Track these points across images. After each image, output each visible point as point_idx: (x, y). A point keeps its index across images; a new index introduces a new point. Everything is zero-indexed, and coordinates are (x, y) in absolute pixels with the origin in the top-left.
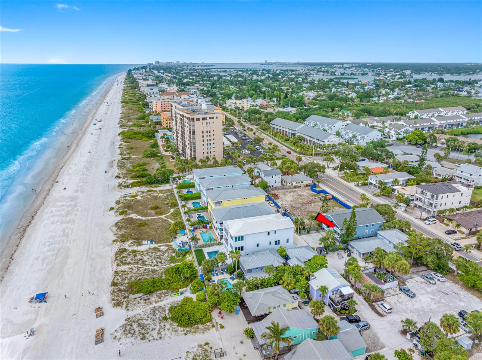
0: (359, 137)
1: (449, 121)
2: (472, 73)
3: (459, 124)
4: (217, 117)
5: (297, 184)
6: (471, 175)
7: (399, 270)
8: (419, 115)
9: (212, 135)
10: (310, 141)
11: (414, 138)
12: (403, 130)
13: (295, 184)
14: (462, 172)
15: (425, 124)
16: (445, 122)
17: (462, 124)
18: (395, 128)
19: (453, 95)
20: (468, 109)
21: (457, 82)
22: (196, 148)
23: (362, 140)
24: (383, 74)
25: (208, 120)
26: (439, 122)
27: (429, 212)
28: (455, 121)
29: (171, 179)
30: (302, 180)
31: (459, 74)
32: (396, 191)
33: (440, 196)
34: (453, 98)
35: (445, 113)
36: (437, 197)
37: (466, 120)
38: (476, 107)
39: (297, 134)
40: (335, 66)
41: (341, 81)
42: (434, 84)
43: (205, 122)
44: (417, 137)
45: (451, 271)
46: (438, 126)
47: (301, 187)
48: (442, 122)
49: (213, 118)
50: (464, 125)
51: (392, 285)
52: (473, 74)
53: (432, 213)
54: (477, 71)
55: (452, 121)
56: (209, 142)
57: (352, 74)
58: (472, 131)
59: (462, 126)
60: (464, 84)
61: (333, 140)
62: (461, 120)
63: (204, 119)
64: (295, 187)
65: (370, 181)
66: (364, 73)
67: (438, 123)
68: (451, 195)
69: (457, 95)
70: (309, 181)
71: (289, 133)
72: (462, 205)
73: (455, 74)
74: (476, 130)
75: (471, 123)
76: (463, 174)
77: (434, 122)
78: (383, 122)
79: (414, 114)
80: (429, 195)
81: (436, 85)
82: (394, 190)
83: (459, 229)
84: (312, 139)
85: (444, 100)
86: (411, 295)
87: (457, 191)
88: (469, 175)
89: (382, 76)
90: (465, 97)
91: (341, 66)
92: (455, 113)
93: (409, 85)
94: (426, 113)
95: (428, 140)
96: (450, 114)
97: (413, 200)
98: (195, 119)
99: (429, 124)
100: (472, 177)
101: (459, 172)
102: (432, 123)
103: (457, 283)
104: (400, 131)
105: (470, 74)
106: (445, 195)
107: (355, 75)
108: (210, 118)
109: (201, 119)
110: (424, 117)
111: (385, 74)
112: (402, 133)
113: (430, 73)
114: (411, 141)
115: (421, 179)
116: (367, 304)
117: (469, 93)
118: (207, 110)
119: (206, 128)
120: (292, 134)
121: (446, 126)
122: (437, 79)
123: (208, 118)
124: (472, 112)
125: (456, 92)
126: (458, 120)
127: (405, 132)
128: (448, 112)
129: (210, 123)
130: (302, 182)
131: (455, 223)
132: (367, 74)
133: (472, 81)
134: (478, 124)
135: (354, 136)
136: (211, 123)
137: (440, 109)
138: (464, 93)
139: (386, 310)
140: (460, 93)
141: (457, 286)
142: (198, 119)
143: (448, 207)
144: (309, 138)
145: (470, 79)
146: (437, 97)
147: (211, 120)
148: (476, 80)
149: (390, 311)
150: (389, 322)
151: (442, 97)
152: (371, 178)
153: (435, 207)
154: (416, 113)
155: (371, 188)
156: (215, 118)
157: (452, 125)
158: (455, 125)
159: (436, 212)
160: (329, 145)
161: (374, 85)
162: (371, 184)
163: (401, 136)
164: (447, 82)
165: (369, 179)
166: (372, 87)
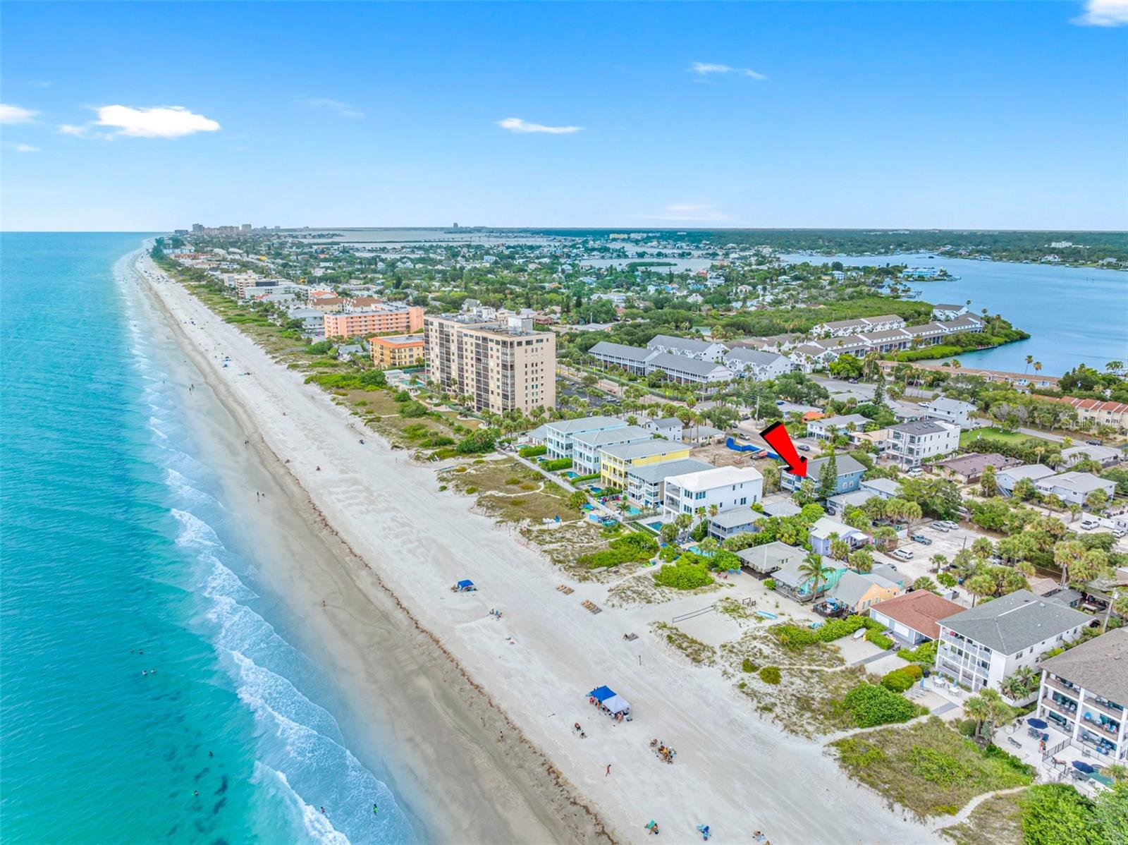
0: (757, 370)
1: (884, 340)
2: (883, 251)
3: (900, 344)
4: (548, 340)
5: (704, 441)
6: (949, 413)
7: (910, 513)
8: (832, 331)
9: (539, 371)
10: (679, 379)
11: (844, 368)
12: (822, 355)
13: (701, 441)
14: (935, 410)
15: (850, 346)
16: (880, 341)
17: (905, 343)
18: (807, 353)
19: (868, 295)
20: (906, 320)
21: (867, 270)
22: (516, 393)
23: (763, 374)
24: (720, 253)
25: (535, 345)
26: (870, 342)
27: (909, 462)
28: (894, 339)
29: (497, 445)
30: (711, 434)
31: (861, 253)
32: (856, 440)
33: (923, 437)
34: (871, 300)
35: (871, 326)
36: (919, 439)
37: (910, 337)
38: (916, 315)
39: (648, 369)
40: (612, 236)
41: (653, 269)
42: (827, 275)
43: (529, 347)
44: (848, 366)
45: (963, 519)
46: (868, 349)
47: (710, 444)
48: (875, 341)
49: (542, 341)
50: (909, 345)
51: (902, 534)
52: (886, 253)
53: (914, 462)
54: (891, 247)
55: (889, 339)
56: (535, 383)
57: (659, 254)
58: (922, 355)
59: (904, 347)
60: (880, 274)
61: (721, 374)
62: (902, 337)
63: (529, 343)
64: (703, 445)
65: (809, 429)
66: (684, 253)
67: (868, 343)
68: (935, 435)
69: (875, 295)
70: (720, 435)
71: (632, 367)
72: (950, 450)
73: (854, 254)
74: (927, 353)
75: (917, 342)
76: (937, 412)
77: (863, 341)
78: (780, 345)
79: (824, 329)
80: (906, 436)
81: (832, 275)
82: (851, 438)
83: (955, 478)
84: (682, 376)
85: (859, 304)
86: (927, 541)
87: (942, 430)
88: (946, 414)
89: (719, 258)
90: (888, 297)
91: (626, 236)
92: (887, 327)
93: (784, 277)
94: (842, 327)
95: (866, 371)
96: (879, 328)
97: (883, 449)
98: (515, 344)
99: (855, 345)
100: (951, 415)
101: (932, 411)
102: (860, 344)
103: (971, 528)
104: (816, 358)
105: (880, 253)
106: (928, 436)
107: (666, 256)
108: (537, 341)
109: (524, 343)
110: (840, 333)
111: (727, 255)
112: (821, 361)
113: (809, 252)
114: (839, 374)
115: (886, 421)
116: (882, 554)
117: (894, 290)
118: (522, 327)
119: (531, 358)
120: (638, 369)
121: (882, 347)
122: (830, 265)
123: (534, 342)
124: (914, 324)
125: (873, 289)
126: (898, 338)
127: (827, 359)
128: (876, 325)
129: (537, 349)
130: (710, 438)
131: (948, 471)
132: (689, 254)
133: (893, 267)
134: (930, 343)
135: (748, 368)
136: (539, 349)
137: (862, 319)
138: (886, 291)
139: (907, 555)
140: (880, 291)
141: (972, 531)
142: (520, 344)
143: (934, 453)
144: (675, 374)
145: (888, 265)
146: (844, 299)
147: (540, 345)
148: (897, 266)
149: (911, 556)
150: (914, 565)
151: (851, 298)
152: (812, 425)
153: (918, 453)
154: (827, 328)
155: (812, 441)
156: (545, 340)
157: (891, 346)
158: (896, 346)
159: (919, 461)
160: (718, 382)
161: (722, 278)
162: (811, 434)
163: (819, 367)
164: (848, 270)
165: (809, 426)
166: (718, 282)
